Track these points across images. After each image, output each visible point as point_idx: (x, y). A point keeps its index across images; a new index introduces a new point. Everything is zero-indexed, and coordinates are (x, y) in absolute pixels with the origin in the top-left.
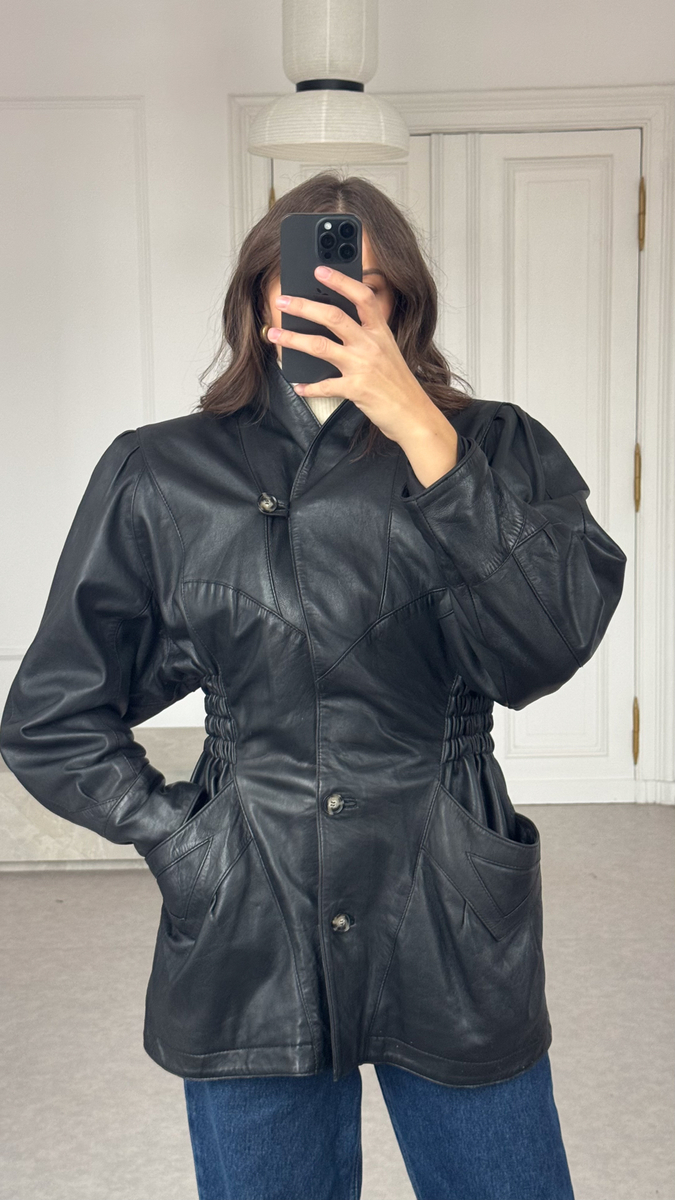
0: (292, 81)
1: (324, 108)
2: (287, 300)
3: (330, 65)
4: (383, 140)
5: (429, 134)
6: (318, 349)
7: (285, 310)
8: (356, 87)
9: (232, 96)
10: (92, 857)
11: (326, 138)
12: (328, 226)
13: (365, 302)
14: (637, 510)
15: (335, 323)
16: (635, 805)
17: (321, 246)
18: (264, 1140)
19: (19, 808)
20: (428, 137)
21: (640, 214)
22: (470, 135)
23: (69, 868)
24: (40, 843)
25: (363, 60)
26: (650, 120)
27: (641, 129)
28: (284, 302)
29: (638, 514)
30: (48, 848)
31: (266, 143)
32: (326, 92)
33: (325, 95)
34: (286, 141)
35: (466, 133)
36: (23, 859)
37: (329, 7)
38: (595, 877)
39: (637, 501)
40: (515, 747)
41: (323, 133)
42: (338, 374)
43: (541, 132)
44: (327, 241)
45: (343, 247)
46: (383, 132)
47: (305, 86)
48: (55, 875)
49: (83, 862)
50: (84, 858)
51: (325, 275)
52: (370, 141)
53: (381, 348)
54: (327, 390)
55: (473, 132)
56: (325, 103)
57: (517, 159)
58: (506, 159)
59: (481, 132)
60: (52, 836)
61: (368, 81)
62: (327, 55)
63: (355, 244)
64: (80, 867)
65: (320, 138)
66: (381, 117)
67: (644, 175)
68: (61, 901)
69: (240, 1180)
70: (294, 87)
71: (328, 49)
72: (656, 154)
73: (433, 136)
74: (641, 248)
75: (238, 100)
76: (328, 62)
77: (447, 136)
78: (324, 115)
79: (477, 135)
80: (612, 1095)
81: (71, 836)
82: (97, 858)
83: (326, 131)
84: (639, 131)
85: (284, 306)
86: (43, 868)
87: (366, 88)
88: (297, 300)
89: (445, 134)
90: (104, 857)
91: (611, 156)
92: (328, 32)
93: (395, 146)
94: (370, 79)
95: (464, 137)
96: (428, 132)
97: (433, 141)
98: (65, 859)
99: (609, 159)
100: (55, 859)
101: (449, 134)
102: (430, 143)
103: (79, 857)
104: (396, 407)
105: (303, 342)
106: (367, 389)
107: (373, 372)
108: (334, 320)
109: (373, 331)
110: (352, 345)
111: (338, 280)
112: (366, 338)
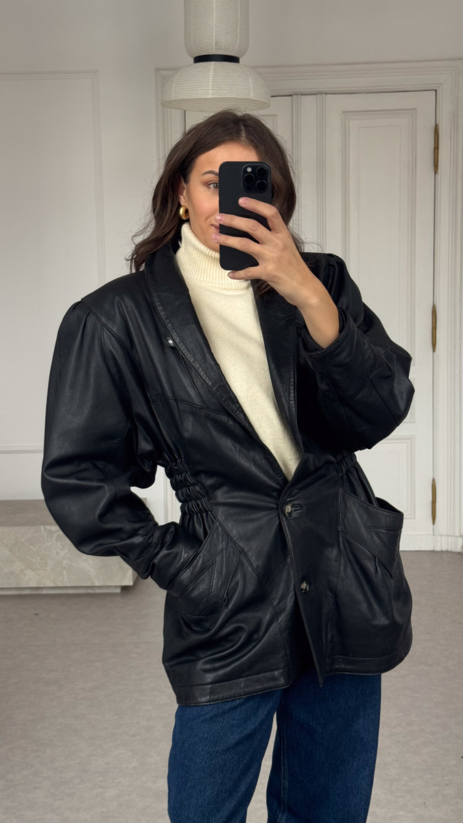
0: (191, 56)
1: (211, 74)
2: (223, 216)
3: (216, 44)
4: (252, 96)
5: (291, 95)
6: (244, 246)
7: (221, 223)
8: (233, 59)
9: (158, 70)
10: (60, 585)
11: (212, 95)
13: (273, 216)
14: (434, 350)
15: (254, 230)
16: (433, 552)
17: (245, 183)
19: (11, 551)
20: (291, 98)
21: (435, 149)
22: (319, 95)
23: (44, 592)
24: (25, 574)
25: (238, 42)
26: (441, 84)
27: (436, 91)
28: (221, 218)
29: (435, 353)
30: (30, 578)
31: (173, 98)
32: (213, 63)
33: (212, 65)
34: (185, 97)
35: (316, 94)
36: (13, 586)
37: (215, 6)
39: (434, 345)
41: (211, 91)
42: (256, 264)
43: (368, 93)
44: (248, 179)
45: (259, 183)
46: (252, 91)
47: (200, 59)
48: (35, 597)
49: (54, 588)
50: (54, 585)
51: (244, 202)
53: (284, 245)
54: (250, 275)
55: (321, 93)
56: (212, 71)
57: (350, 112)
58: (343, 112)
59: (327, 94)
60: (33, 570)
61: (242, 56)
62: (214, 38)
63: (267, 181)
64: (52, 592)
65: (208, 95)
66: (251, 80)
67: (437, 122)
68: (37, 614)
70: (192, 60)
71: (214, 35)
72: (446, 107)
73: (294, 96)
74: (436, 172)
75: (161, 72)
76: (214, 43)
77: (303, 97)
78: (211, 79)
79: (324, 95)
81: (45, 570)
82: (63, 585)
83: (213, 90)
84: (434, 92)
85: (221, 220)
86: (27, 592)
87: (241, 60)
88: (230, 216)
89: (302, 95)
90: (68, 585)
91: (415, 109)
92: (215, 23)
93: (261, 100)
94: (244, 54)
95: (315, 96)
96: (291, 93)
97: (294, 100)
98: (42, 586)
99: (414, 111)
100: (34, 586)
101: (305, 95)
102: (292, 101)
103: (51, 585)
104: (295, 284)
105: (234, 242)
106: (275, 273)
107: (279, 261)
108: (253, 228)
109: (279, 235)
110: (265, 244)
111: (254, 205)
112: (274, 239)
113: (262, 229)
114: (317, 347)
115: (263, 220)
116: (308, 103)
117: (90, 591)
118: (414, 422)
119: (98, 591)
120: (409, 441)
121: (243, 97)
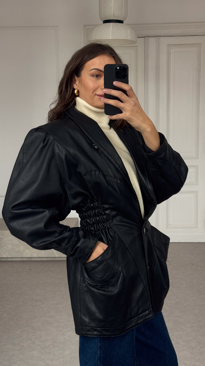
0: (102, 20)
1: (111, 28)
2: (106, 90)
3: (113, 15)
4: (129, 38)
5: (145, 37)
6: (116, 104)
7: (105, 93)
8: (121, 22)
9: (85, 26)
10: (40, 256)
11: (111, 37)
12: (118, 68)
13: (129, 90)
15: (121, 96)
17: (116, 74)
20: (144, 38)
22: (157, 37)
23: (33, 259)
24: (25, 251)
25: (123, 14)
28: (105, 90)
30: (27, 253)
31: (94, 39)
32: (112, 23)
34: (100, 38)
35: (156, 37)
36: (20, 257)
38: (193, 264)
40: (169, 225)
41: (111, 36)
42: (121, 112)
43: (179, 36)
44: (118, 72)
45: (123, 74)
46: (129, 36)
47: (106, 22)
48: (29, 261)
50: (38, 256)
51: (115, 83)
52: (125, 38)
53: (135, 104)
54: (118, 117)
55: (158, 36)
56: (111, 27)
57: (171, 45)
58: (168, 45)
59: (161, 37)
60: (28, 250)
61: (125, 20)
62: (112, 12)
64: (37, 259)
65: (110, 37)
66: (129, 31)
68: (31, 269)
70: (102, 22)
71: (113, 10)
73: (146, 38)
75: (87, 27)
76: (112, 14)
77: (150, 38)
78: (111, 30)
80: (195, 330)
82: (42, 256)
83: (112, 35)
85: (105, 92)
86: (26, 259)
87: (124, 22)
88: (109, 90)
89: (149, 37)
90: (44, 256)
91: (200, 44)
92: (113, 5)
93: (133, 40)
94: (126, 19)
95: (155, 38)
96: (144, 36)
97: (146, 39)
98: (32, 257)
99: (200, 45)
100: (29, 256)
101: (151, 37)
102: (145, 40)
103: (36, 256)
104: (139, 122)
105: (111, 102)
106: (130, 117)
107: (132, 111)
108: (121, 95)
109: (132, 99)
110: (126, 103)
111: (120, 84)
112: (130, 101)
113: (125, 95)
114: (151, 151)
115: (125, 92)
116: (152, 41)
117: (54, 259)
118: (198, 185)
119: (57, 259)
120: (195, 193)
121: (125, 39)
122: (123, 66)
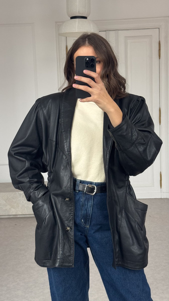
0: (69, 17)
1: (77, 23)
2: (77, 77)
3: (78, 12)
6: (85, 89)
7: (77, 79)
8: (85, 18)
9: (56, 22)
10: (24, 214)
11: (78, 31)
12: (88, 59)
13: (97, 77)
16: (161, 199)
17: (86, 64)
18: (64, 274)
19: (6, 201)
20: (105, 32)
21: (159, 50)
22: (116, 31)
23: (18, 216)
24: (11, 210)
25: (87, 11)
26: (161, 26)
27: (159, 28)
29: (160, 125)
30: (13, 211)
31: (63, 32)
32: (78, 19)
33: (77, 20)
34: (67, 32)
35: (115, 30)
36: (7, 214)
39: (160, 122)
41: (77, 29)
42: (90, 96)
44: (87, 63)
45: (91, 64)
46: (92, 29)
47: (72, 18)
48: (15, 218)
49: (22, 215)
51: (85, 72)
54: (88, 100)
55: (117, 30)
56: (77, 22)
57: (128, 37)
58: (125, 37)
59: (119, 30)
60: (14, 208)
61: (88, 16)
62: (78, 10)
63: (94, 64)
64: (21, 216)
65: (76, 31)
66: (91, 25)
67: (160, 40)
68: (16, 225)
69: (58, 283)
70: (70, 18)
71: (78, 8)
72: (163, 35)
73: (107, 31)
74: (160, 58)
75: (58, 23)
78: (77, 25)
79: (118, 31)
81: (18, 208)
82: (25, 214)
83: (78, 29)
84: (158, 29)
86: (12, 216)
87: (88, 18)
88: (80, 77)
89: (110, 31)
90: (27, 214)
91: (151, 35)
92: (78, 4)
95: (114, 31)
96: (105, 30)
98: (17, 214)
100: (14, 214)
102: (106, 33)
103: (21, 214)
104: (105, 103)
105: (81, 87)
107: (99, 95)
108: (89, 82)
110: (94, 88)
111: (89, 73)
112: (97, 86)
113: (93, 82)
116: (112, 34)
122: (91, 58)
